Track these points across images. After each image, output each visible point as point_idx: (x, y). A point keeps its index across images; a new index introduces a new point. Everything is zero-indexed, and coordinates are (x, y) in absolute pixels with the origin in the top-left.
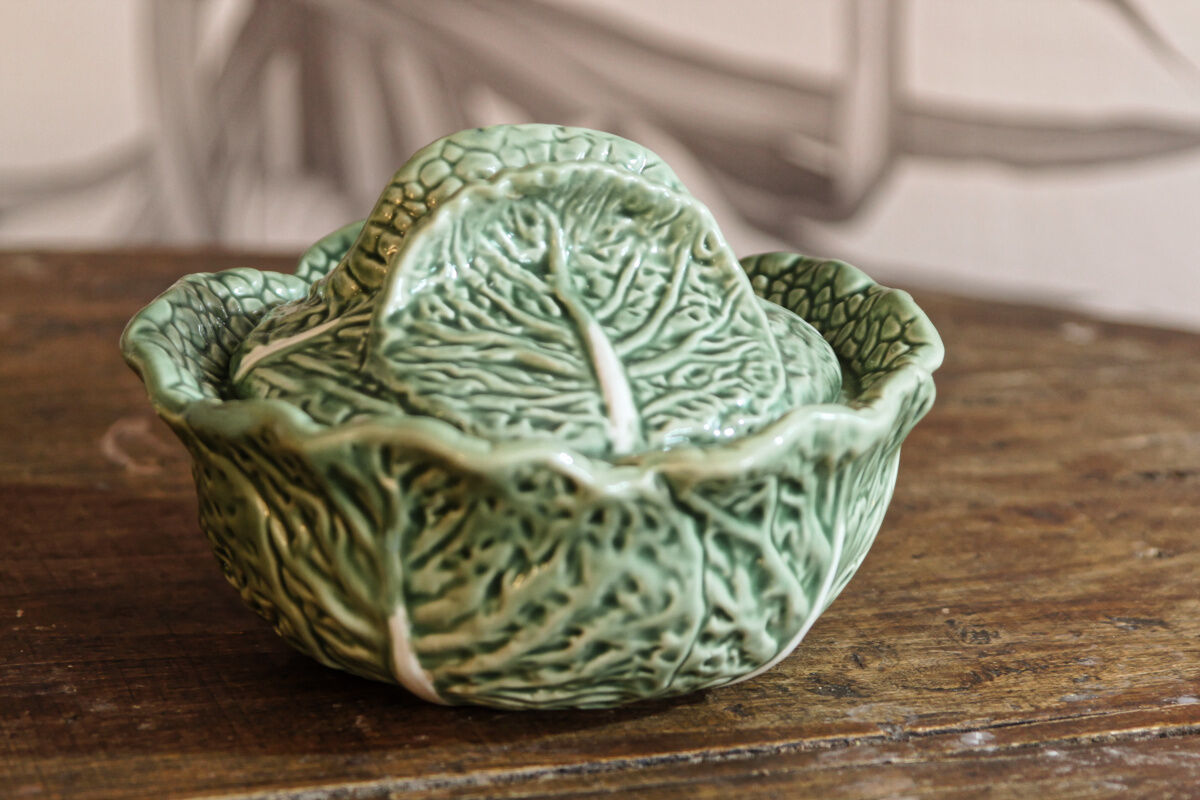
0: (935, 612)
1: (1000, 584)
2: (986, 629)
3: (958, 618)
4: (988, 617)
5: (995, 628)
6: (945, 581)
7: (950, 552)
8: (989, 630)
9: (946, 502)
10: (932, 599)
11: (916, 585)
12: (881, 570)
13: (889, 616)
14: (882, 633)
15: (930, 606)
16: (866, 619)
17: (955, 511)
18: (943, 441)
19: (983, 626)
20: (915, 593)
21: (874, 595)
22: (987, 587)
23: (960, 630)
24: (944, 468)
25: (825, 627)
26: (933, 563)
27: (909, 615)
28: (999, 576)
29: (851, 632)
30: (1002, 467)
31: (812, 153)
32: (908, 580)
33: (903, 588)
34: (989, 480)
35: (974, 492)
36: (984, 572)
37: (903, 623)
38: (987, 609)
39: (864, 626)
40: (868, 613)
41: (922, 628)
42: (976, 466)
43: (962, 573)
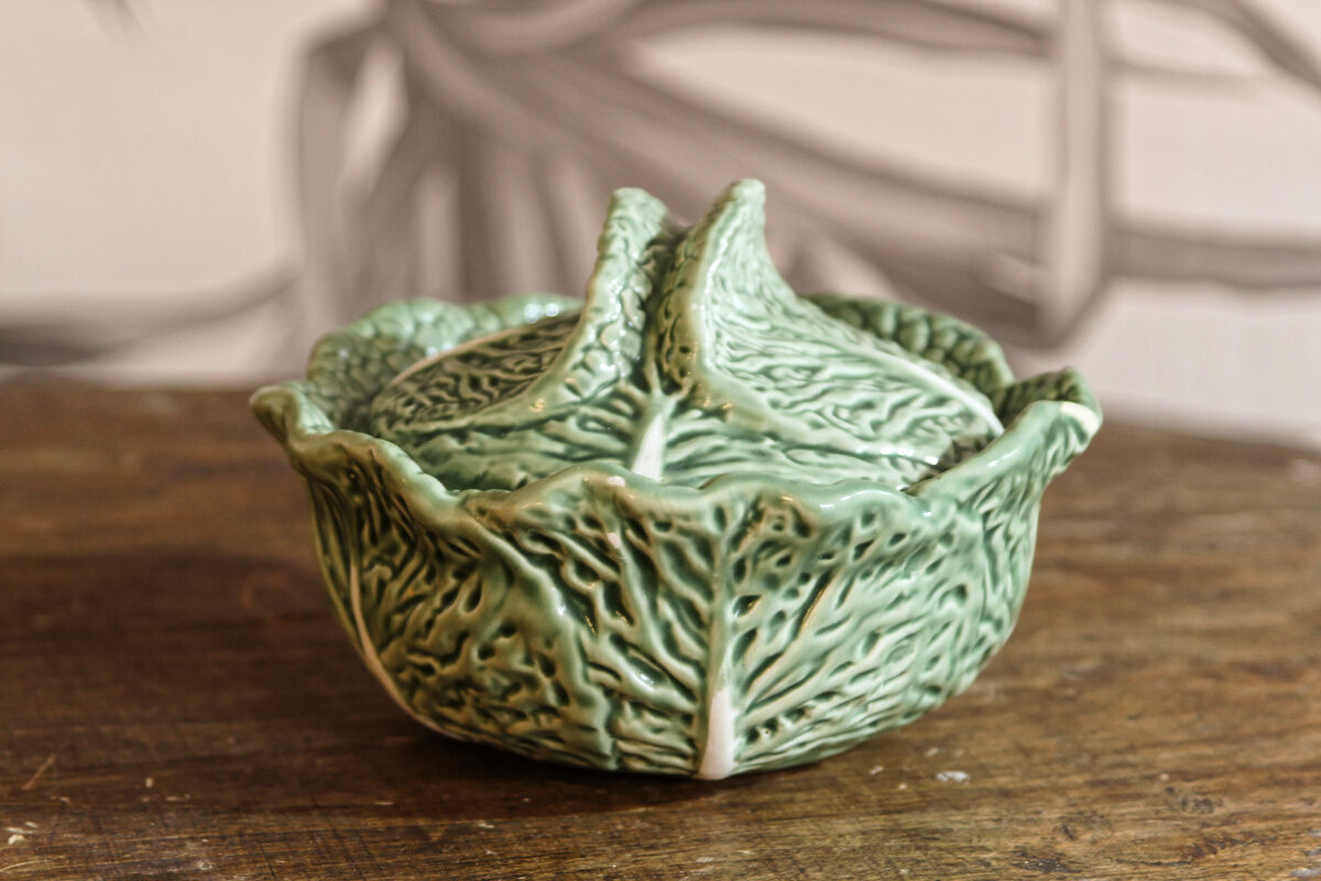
0: (1152, 778)
1: (1224, 748)
2: (1209, 797)
3: (1177, 785)
4: (1211, 784)
5: (1220, 796)
6: (1164, 745)
7: (1168, 712)
8: (1213, 798)
9: (1163, 657)
10: (1149, 765)
11: (1132, 748)
12: (1094, 732)
13: (1102, 783)
14: (1095, 801)
15: (1148, 772)
16: (1077, 787)
17: (1174, 668)
18: (1161, 590)
19: (1205, 794)
20: (1131, 758)
21: (1085, 760)
22: (1209, 751)
23: (1180, 799)
24: (1161, 620)
25: (1032, 795)
26: (1152, 726)
27: (1124, 783)
28: (1223, 739)
29: (1060, 801)
30: (1226, 618)
31: (1016, 275)
32: (1122, 744)
33: (1117, 752)
34: (1213, 635)
35: (1196, 647)
36: (1206, 734)
37: (1118, 791)
38: (1210, 775)
39: (1074, 794)
40: (1079, 779)
41: (1138, 796)
42: (1196, 618)
43: (1181, 736)
